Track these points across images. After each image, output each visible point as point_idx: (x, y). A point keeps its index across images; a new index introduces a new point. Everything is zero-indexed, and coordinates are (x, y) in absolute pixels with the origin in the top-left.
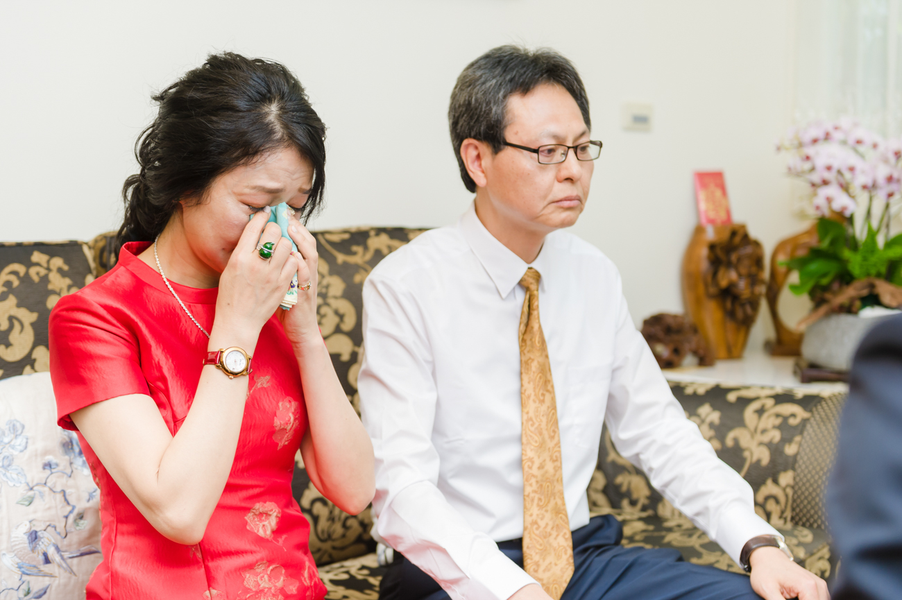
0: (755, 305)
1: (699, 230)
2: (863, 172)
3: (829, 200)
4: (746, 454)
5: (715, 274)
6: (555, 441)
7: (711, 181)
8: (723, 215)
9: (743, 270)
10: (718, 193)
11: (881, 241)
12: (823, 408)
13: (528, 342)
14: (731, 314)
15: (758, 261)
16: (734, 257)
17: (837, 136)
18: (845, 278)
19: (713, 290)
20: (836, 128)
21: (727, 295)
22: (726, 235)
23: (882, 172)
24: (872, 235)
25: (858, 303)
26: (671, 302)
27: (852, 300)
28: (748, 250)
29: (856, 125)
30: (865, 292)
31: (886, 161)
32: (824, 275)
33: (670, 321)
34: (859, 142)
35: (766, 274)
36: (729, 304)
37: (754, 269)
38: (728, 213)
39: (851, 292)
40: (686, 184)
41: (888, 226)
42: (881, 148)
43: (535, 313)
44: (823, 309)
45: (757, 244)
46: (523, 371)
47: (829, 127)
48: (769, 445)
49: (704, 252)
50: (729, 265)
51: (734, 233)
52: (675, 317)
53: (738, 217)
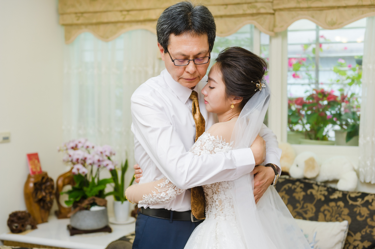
0: (51, 202)
1: (29, 177)
2: (90, 159)
3: (78, 170)
5: (36, 194)
7: (33, 157)
8: (38, 169)
9: (47, 191)
10: (36, 161)
11: (96, 181)
14: (43, 207)
15: (52, 187)
16: (43, 187)
17: (80, 145)
18: (84, 197)
19: (36, 200)
20: (80, 142)
21: (42, 201)
22: (40, 179)
23: (97, 158)
24: (93, 179)
25: (89, 206)
27: (88, 204)
28: (48, 184)
29: (87, 140)
30: (92, 202)
31: (97, 154)
32: (77, 197)
33: (20, 215)
34: (88, 147)
35: (54, 191)
36: (42, 204)
37: (51, 190)
38: (40, 168)
39: (86, 203)
40: (24, 159)
41: (99, 175)
42: (95, 149)
44: (78, 209)
45: (51, 180)
47: (77, 142)
49: (32, 185)
50: (41, 190)
51: (43, 178)
53: (44, 169)
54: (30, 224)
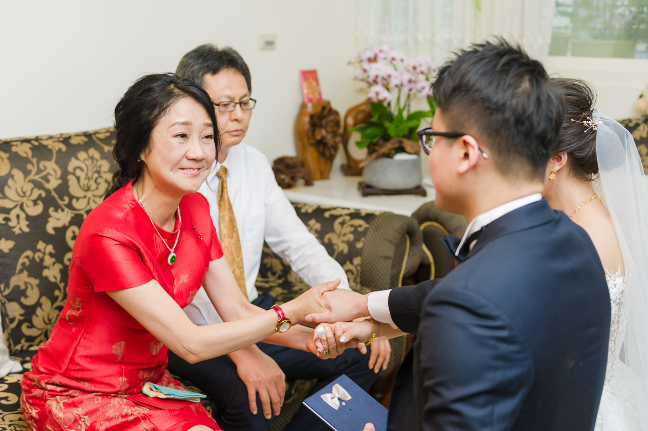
0: (335, 148)
1: (303, 106)
2: (396, 77)
3: (377, 94)
4: (336, 247)
5: (313, 132)
6: (240, 258)
7: (310, 76)
8: (317, 96)
9: (329, 130)
10: (314, 83)
11: (405, 114)
12: (376, 222)
13: (223, 206)
14: (322, 154)
15: (337, 123)
16: (324, 122)
17: (381, 56)
18: (386, 138)
19: (312, 141)
20: (381, 51)
21: (321, 144)
22: (319, 109)
23: (406, 77)
24: (401, 111)
25: (393, 152)
26: (289, 150)
27: (390, 149)
28: (332, 117)
29: (392, 48)
30: (397, 145)
31: (408, 71)
32: (375, 137)
33: (289, 161)
34: (393, 59)
35: (341, 131)
36: (321, 149)
37: (335, 129)
38: (320, 94)
39: (389, 146)
40: (296, 78)
41: (409, 106)
42: (405, 63)
43: (225, 190)
44: (375, 155)
45: (336, 113)
46: (221, 221)
47: (376, 51)
48: (348, 242)
49: (307, 119)
50: (321, 126)
51: (324, 108)
52: (292, 158)
53: (326, 97)
54: (303, 178)
